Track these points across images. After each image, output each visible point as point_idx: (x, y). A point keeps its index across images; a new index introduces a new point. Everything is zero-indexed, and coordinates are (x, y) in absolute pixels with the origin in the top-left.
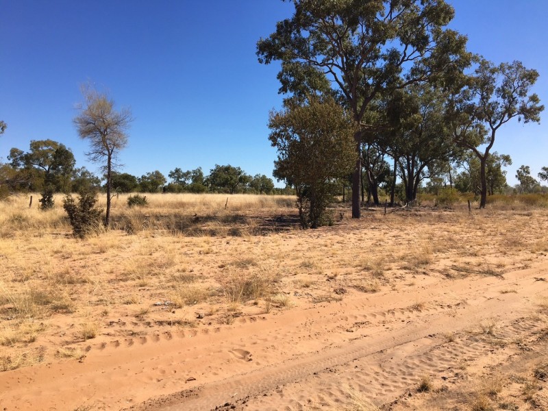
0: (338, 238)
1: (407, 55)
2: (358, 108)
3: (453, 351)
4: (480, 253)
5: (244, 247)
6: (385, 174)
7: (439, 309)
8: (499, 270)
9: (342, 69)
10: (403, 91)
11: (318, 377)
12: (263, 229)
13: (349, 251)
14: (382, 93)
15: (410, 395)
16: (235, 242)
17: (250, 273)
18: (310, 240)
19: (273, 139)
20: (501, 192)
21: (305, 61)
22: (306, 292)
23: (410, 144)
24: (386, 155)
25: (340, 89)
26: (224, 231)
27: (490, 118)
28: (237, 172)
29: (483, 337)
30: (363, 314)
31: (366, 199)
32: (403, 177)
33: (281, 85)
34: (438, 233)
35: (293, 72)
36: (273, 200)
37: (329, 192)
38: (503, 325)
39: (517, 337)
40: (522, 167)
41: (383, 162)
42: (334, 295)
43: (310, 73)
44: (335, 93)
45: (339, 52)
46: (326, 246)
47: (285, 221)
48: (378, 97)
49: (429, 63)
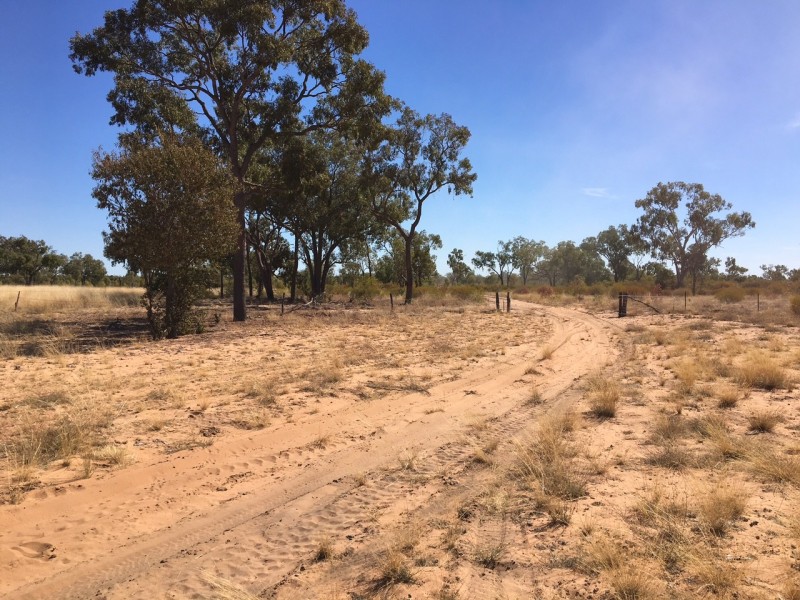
0: (211, 352)
1: (308, 89)
2: (240, 158)
3: (364, 498)
4: (402, 363)
5: (47, 373)
6: (283, 256)
7: (349, 442)
8: (424, 384)
9: (214, 98)
10: (304, 139)
11: (167, 566)
12: (84, 343)
13: (226, 371)
14: (274, 139)
15: (303, 569)
16: (31, 366)
17: (56, 416)
18: (165, 356)
19: (101, 196)
20: (430, 283)
21: (154, 77)
22: (154, 438)
23: (316, 215)
24: (283, 230)
25: (212, 127)
26: (12, 348)
27: (415, 185)
28: (38, 249)
29: (402, 474)
30: (242, 462)
31: (255, 293)
32: (307, 261)
33: (114, 112)
34: (352, 339)
35: (136, 92)
36: (105, 295)
37: (197, 282)
38: (426, 455)
39: (441, 468)
40: (455, 251)
41: (280, 239)
42: (201, 439)
43: (163, 98)
44: (204, 132)
45: (208, 72)
46: (191, 365)
47: (123, 328)
48: (269, 144)
49: (338, 105)
